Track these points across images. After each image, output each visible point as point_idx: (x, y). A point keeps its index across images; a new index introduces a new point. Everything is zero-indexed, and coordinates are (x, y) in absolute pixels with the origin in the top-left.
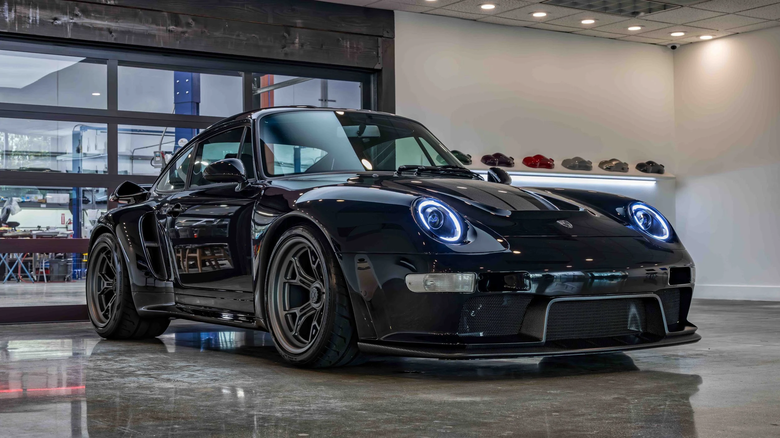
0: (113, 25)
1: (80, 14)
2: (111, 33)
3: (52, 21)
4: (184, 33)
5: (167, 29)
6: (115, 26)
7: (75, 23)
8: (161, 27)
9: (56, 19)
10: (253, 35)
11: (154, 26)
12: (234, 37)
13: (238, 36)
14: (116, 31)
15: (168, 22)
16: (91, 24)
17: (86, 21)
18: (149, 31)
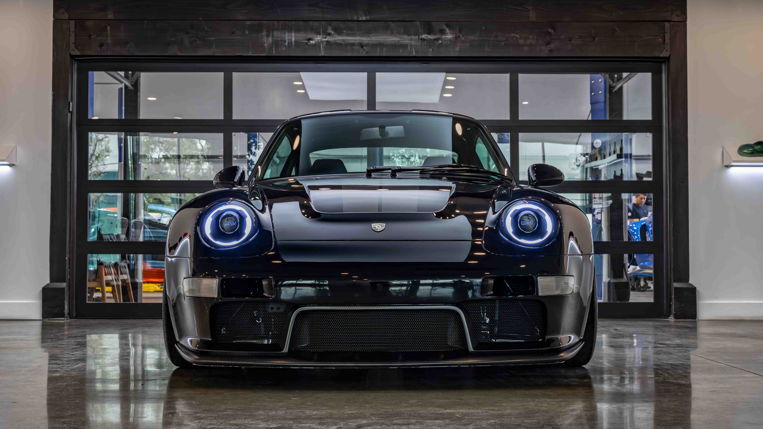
0: (365, 39)
1: (333, 33)
2: (362, 47)
3: (307, 41)
4: (437, 40)
5: (419, 38)
6: (366, 40)
7: (327, 42)
8: (413, 37)
9: (310, 39)
10: (513, 35)
11: (406, 37)
12: (492, 39)
13: (496, 36)
14: (367, 45)
15: (420, 31)
16: (343, 40)
17: (338, 38)
18: (400, 42)
